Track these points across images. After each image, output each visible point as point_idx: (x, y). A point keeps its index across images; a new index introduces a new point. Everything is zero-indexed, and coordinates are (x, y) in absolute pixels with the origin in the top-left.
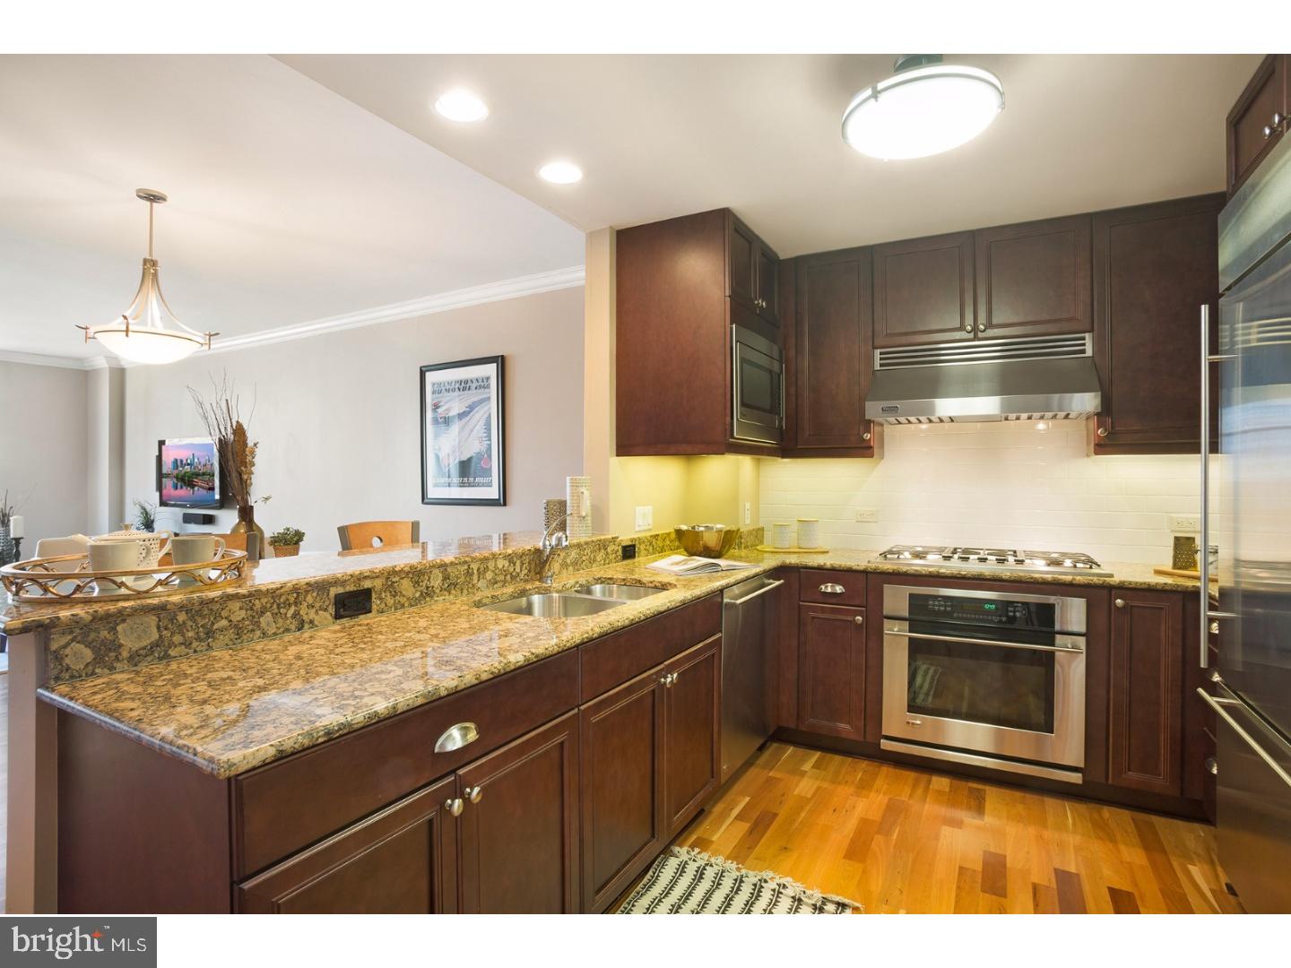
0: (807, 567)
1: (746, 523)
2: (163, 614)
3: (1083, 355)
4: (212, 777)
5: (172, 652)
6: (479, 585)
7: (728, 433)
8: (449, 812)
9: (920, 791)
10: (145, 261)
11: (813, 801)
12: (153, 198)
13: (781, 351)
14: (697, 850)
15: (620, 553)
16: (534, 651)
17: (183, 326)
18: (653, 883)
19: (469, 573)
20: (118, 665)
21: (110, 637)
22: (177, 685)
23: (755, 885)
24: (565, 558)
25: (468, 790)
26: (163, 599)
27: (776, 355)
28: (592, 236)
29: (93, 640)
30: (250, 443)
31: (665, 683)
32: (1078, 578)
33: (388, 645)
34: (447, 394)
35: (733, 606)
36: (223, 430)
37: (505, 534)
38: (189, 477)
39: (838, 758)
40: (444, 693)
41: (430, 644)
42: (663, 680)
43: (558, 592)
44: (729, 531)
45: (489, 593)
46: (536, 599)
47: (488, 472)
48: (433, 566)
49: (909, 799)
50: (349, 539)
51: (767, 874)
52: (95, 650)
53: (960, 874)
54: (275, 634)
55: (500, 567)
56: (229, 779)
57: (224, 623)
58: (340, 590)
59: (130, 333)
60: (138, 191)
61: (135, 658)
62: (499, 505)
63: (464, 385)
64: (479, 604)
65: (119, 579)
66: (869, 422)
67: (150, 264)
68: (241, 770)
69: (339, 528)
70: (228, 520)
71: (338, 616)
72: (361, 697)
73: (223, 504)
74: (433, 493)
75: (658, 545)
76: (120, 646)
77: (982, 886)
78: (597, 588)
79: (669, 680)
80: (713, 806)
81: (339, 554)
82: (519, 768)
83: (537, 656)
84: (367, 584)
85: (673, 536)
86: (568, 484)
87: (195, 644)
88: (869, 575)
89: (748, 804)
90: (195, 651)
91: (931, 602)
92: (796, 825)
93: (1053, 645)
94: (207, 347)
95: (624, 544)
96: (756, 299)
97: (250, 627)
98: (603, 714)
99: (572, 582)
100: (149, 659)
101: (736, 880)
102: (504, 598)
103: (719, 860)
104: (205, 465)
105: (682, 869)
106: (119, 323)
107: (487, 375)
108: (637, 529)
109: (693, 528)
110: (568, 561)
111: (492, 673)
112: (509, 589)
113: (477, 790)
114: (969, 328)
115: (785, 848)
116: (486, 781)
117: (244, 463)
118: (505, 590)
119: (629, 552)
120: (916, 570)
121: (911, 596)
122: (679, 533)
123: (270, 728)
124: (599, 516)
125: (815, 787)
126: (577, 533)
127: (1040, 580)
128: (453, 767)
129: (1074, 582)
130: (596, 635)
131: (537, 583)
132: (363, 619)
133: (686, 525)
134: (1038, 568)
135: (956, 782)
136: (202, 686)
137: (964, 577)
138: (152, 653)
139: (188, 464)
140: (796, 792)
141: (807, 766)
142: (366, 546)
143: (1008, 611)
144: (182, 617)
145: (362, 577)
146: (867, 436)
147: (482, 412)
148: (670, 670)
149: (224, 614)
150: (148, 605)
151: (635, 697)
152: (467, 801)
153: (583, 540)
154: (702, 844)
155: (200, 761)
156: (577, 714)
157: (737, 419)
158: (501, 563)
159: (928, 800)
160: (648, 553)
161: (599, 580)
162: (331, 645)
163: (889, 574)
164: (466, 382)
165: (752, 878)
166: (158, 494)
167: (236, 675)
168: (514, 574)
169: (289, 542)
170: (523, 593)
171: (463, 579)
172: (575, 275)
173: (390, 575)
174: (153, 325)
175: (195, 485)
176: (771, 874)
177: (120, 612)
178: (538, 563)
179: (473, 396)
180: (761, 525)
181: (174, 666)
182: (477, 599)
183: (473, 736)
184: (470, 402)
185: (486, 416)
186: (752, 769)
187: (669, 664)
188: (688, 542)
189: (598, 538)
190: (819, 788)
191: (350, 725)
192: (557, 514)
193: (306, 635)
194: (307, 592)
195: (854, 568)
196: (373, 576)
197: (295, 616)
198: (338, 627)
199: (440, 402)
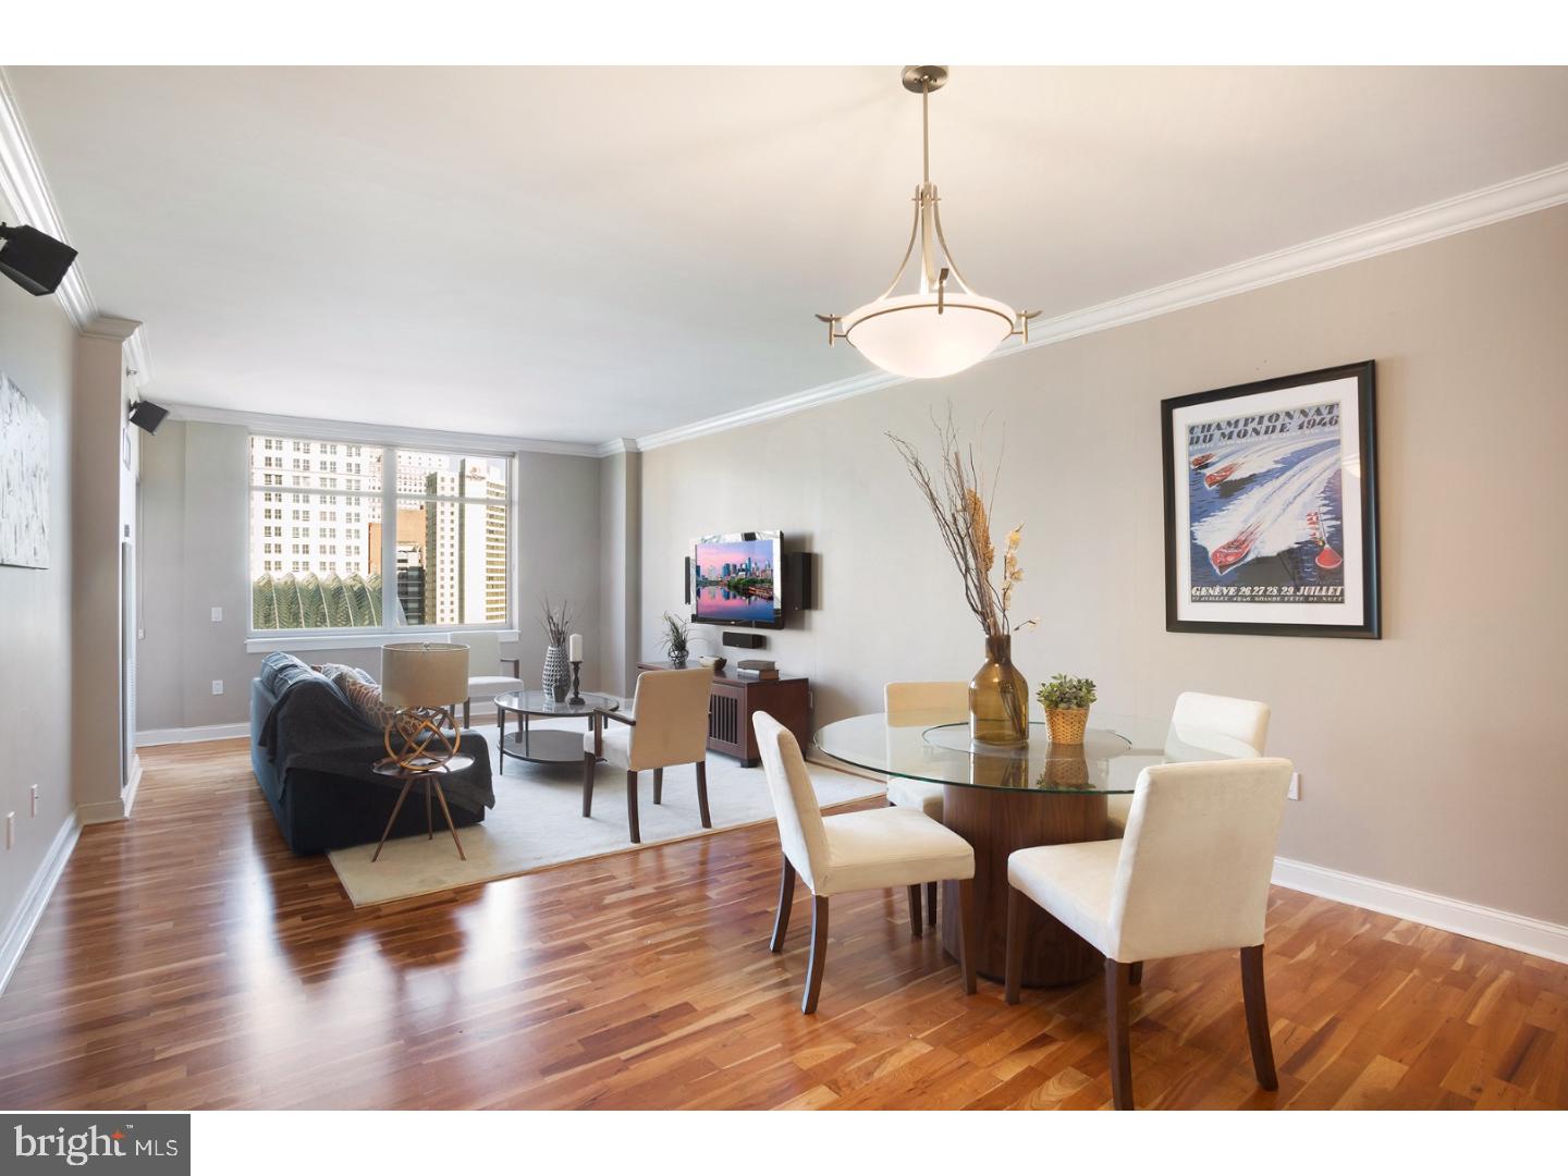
12: (929, 78)
34: (1226, 442)
38: (744, 585)
59: (945, 309)
62: (1365, 636)
67: (928, 197)
74: (1192, 612)
104: (764, 571)
107: (1334, 400)
139: (743, 570)
164: (1276, 418)
175: (752, 595)
199: (1208, 457)
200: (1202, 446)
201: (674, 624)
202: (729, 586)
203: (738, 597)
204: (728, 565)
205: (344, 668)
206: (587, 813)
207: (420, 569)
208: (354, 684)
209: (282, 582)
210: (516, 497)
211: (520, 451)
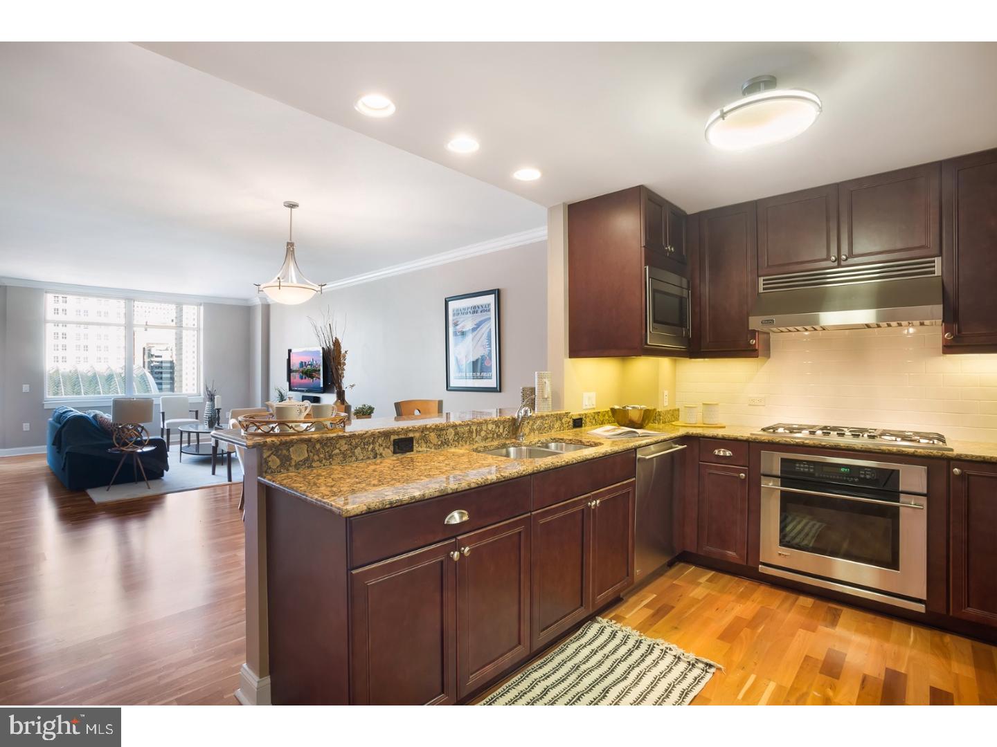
0: (704, 437)
1: (664, 405)
2: (310, 444)
3: (933, 275)
4: (340, 515)
5: (314, 465)
6: (477, 439)
7: (644, 341)
8: (452, 559)
9: (787, 605)
10: (288, 244)
11: (701, 603)
12: (292, 206)
13: (688, 282)
14: (614, 622)
15: (571, 423)
16: (502, 474)
17: (307, 281)
18: (582, 636)
19: (470, 432)
20: (290, 468)
21: (287, 454)
22: (318, 479)
23: (650, 645)
24: (533, 425)
25: (463, 549)
26: (310, 436)
27: (685, 284)
28: (551, 210)
29: (280, 455)
30: (343, 352)
31: (591, 506)
32: (919, 450)
33: (422, 468)
34: (462, 316)
35: (644, 460)
36: (328, 343)
37: (500, 409)
39: (727, 577)
40: (450, 491)
41: (445, 468)
42: (589, 503)
43: (525, 446)
44: (648, 410)
45: (483, 444)
46: (512, 450)
47: (489, 369)
48: (449, 426)
49: (778, 608)
50: (402, 409)
51: (660, 641)
52: (281, 460)
53: (805, 660)
54: (362, 459)
55: (490, 429)
56: (346, 518)
57: (337, 451)
58: (396, 437)
59: (281, 287)
60: (285, 203)
61: (297, 466)
62: (497, 391)
63: (475, 310)
64: (476, 450)
65: (290, 425)
66: (754, 332)
67: (290, 245)
68: (352, 515)
69: (395, 404)
70: (329, 399)
71: (395, 452)
72: (407, 489)
73: (326, 389)
74: (453, 384)
75: (599, 419)
76: (291, 459)
77: (821, 669)
78: (553, 446)
79: (593, 503)
80: (630, 597)
81: (395, 418)
82: (492, 542)
83: (504, 478)
84: (411, 435)
85: (610, 414)
86: (536, 377)
87: (324, 461)
88: (751, 444)
89: (654, 599)
90: (324, 465)
91: (798, 465)
92: (687, 615)
93: (899, 502)
94: (320, 293)
95: (574, 418)
96: (667, 246)
97: (350, 454)
98: (549, 519)
99: (537, 440)
100: (303, 467)
101: (637, 641)
102: (492, 448)
103: (628, 629)
105: (602, 631)
106: (274, 282)
107: (489, 302)
108: (585, 408)
109: (624, 407)
110: (535, 427)
111: (477, 484)
112: (495, 443)
113: (467, 549)
114: (833, 258)
115: (676, 628)
116: (474, 546)
117: (339, 364)
118: (492, 443)
119: (578, 423)
120: (786, 441)
121: (783, 460)
122: (613, 410)
123: (364, 498)
124: (557, 398)
125: (705, 594)
126: (542, 409)
127: (887, 451)
128: (455, 534)
129: (916, 453)
130: (542, 469)
131: (514, 440)
132: (409, 455)
133: (617, 405)
134: (887, 443)
135: (818, 602)
136: (330, 480)
137: (824, 447)
138: (305, 464)
139: (309, 365)
140: (691, 595)
141: (703, 580)
142: (410, 415)
143: (860, 474)
144: (318, 446)
145: (408, 431)
146: (753, 342)
147: (484, 329)
148: (595, 498)
149: (338, 446)
150: (303, 439)
151: (569, 511)
152: (462, 555)
153: (544, 414)
154: (618, 619)
155: (334, 509)
156: (530, 517)
157: (650, 332)
158: (491, 427)
159: (793, 610)
160: (592, 424)
161: (555, 440)
162: (391, 467)
163: (765, 443)
164: (475, 307)
165: (647, 641)
166: (288, 383)
167: (345, 477)
168: (499, 433)
169: (366, 412)
170: (504, 446)
171: (466, 435)
172: (540, 233)
173: (424, 429)
174: (292, 282)
176: (662, 641)
177: (292, 441)
178: (515, 427)
179: (480, 317)
180: (677, 407)
181: (315, 471)
182: (475, 447)
183: (466, 518)
184: (477, 321)
185: (488, 330)
186: (662, 578)
187: (595, 494)
188: (619, 416)
189: (556, 413)
190: (708, 595)
191: (401, 501)
192: (529, 397)
193: (378, 461)
194: (379, 437)
195: (739, 438)
196: (414, 430)
197: (373, 449)
198: (395, 458)
199: (458, 322)
200: (456, 317)
201: (280, 392)
202: (302, 372)
203: (307, 378)
204: (302, 362)
205: (97, 412)
206: (214, 473)
207: (172, 362)
208: (101, 417)
209: (68, 370)
210: (202, 326)
211: (205, 303)
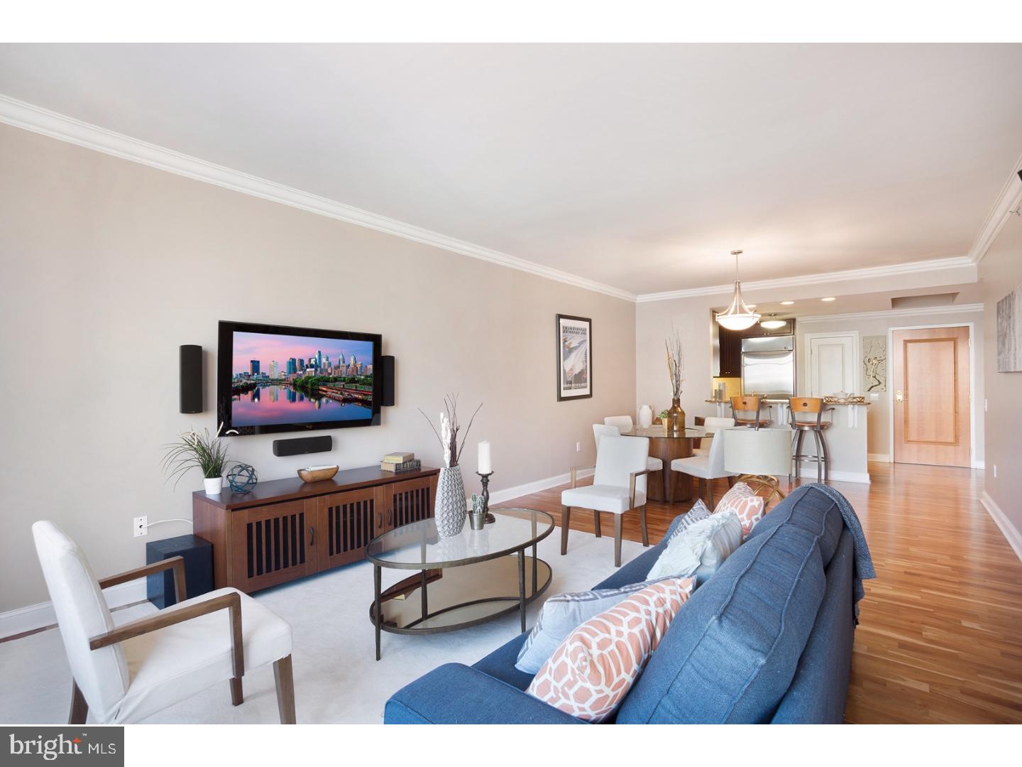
12: (738, 253)
38: (313, 384)
104: (337, 367)
139: (312, 366)
175: (323, 396)
185: (585, 350)
199: (566, 338)
200: (565, 334)
202: (294, 385)
204: (294, 360)
